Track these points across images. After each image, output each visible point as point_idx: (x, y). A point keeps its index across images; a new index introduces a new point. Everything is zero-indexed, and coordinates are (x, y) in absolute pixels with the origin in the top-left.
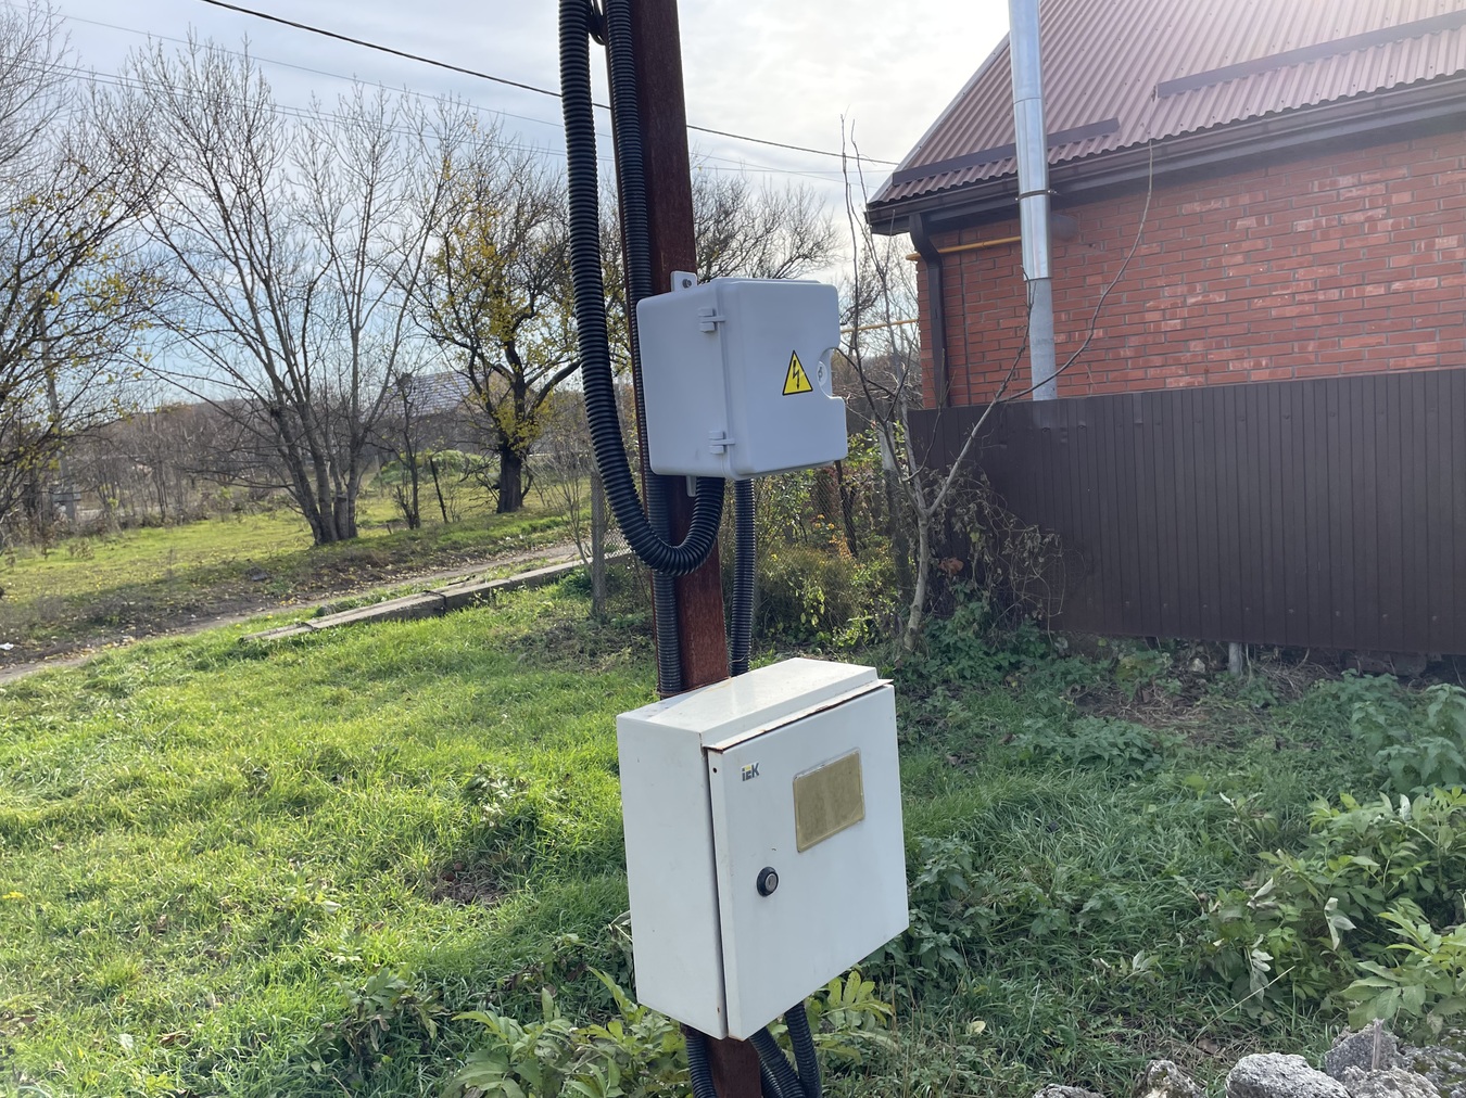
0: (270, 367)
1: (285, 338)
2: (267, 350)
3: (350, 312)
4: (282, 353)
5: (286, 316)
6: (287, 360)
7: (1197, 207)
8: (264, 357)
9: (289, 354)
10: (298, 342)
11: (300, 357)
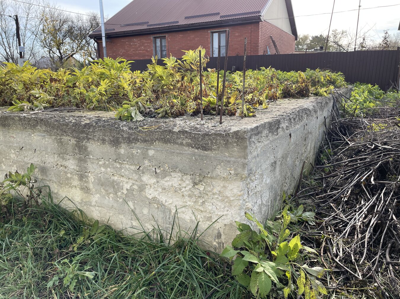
0: (5, 50)
1: (9, 44)
2: (5, 46)
3: (23, 40)
4: (8, 47)
5: (9, 40)
6: (9, 49)
7: (122, 40)
8: (4, 47)
9: (10, 47)
10: (11, 45)
11: (12, 48)
